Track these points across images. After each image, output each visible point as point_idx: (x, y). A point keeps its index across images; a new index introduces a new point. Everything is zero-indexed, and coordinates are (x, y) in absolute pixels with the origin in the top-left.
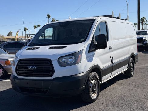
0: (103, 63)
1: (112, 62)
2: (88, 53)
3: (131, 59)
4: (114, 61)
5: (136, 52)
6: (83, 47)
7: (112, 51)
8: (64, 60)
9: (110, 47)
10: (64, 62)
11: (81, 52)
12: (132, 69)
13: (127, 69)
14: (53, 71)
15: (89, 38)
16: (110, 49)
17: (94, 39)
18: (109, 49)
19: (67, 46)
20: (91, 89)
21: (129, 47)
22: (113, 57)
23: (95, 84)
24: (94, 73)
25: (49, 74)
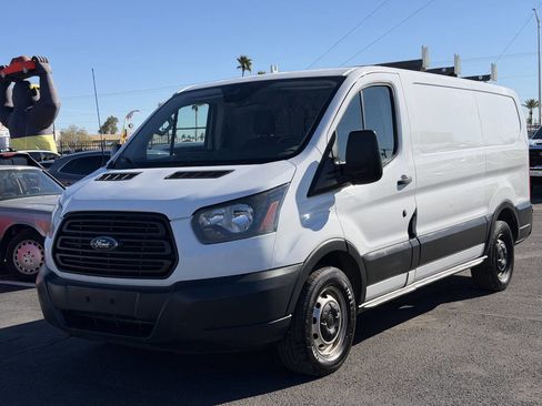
0: (371, 234)
1: (412, 233)
2: (308, 196)
3: (500, 224)
4: (420, 231)
6: (291, 173)
7: (414, 192)
8: (216, 218)
9: (404, 177)
10: (215, 227)
11: (279, 192)
12: (504, 262)
13: (480, 261)
14: (173, 259)
15: (315, 144)
16: (401, 183)
17: (335, 148)
18: (399, 183)
19: (232, 171)
20: (315, 328)
22: (415, 215)
23: (333, 311)
24: (332, 269)
25: (159, 269)
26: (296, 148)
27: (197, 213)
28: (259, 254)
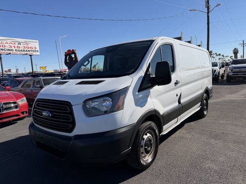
0: (165, 106)
1: (179, 102)
2: (138, 92)
3: (205, 95)
4: (182, 101)
5: (210, 86)
6: (130, 81)
7: (180, 87)
8: (95, 104)
9: (177, 81)
11: (125, 90)
12: (205, 107)
13: (199, 109)
14: (73, 124)
15: (141, 68)
16: (176, 83)
17: (150, 70)
18: (175, 83)
19: (104, 81)
20: (142, 150)
21: (202, 81)
22: (180, 95)
23: (150, 140)
24: (149, 122)
25: (67, 128)
26: (133, 70)
27: (86, 102)
28: (114, 121)
